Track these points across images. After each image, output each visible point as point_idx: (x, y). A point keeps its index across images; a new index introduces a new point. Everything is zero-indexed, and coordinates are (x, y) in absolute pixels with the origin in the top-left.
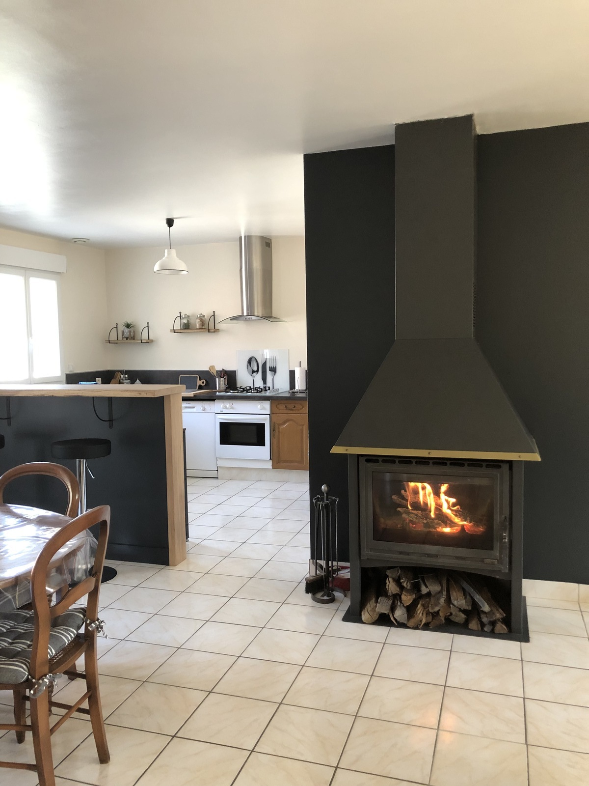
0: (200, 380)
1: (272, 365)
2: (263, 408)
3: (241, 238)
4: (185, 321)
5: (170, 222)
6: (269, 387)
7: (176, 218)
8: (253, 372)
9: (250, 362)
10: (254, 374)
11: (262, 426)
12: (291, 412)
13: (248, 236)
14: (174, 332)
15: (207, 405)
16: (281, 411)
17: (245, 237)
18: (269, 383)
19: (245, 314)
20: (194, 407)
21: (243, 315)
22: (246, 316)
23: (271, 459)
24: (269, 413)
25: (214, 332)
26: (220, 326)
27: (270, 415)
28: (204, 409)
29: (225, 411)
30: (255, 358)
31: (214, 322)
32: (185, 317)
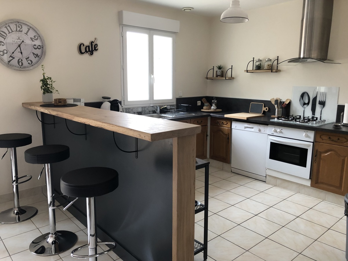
0: (265, 107)
1: (322, 99)
2: (307, 136)
4: (258, 63)
6: (317, 118)
8: (305, 104)
9: (302, 96)
10: (305, 106)
11: (306, 151)
12: (334, 143)
15: (262, 128)
16: (324, 141)
18: (317, 115)
19: (302, 56)
20: (253, 128)
21: (300, 58)
22: (303, 58)
23: (310, 178)
24: (312, 141)
25: (276, 72)
26: (281, 67)
27: (313, 142)
28: (260, 130)
29: (275, 134)
30: (307, 93)
31: (277, 64)
32: (258, 61)
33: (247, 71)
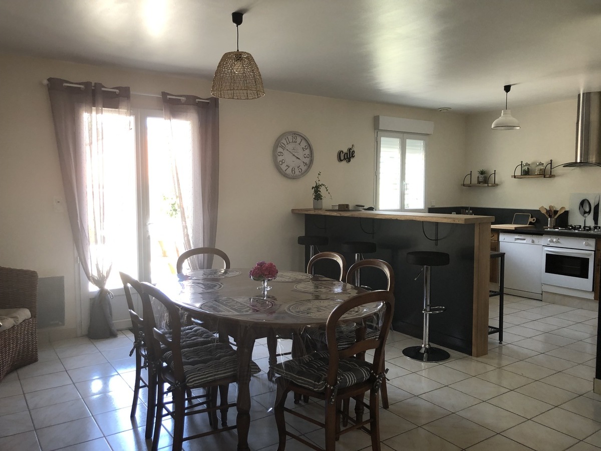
0: (532, 217)
2: (587, 245)
3: (579, 95)
4: (526, 168)
5: (507, 88)
7: (513, 85)
8: (585, 212)
9: (582, 203)
10: (586, 215)
11: (586, 260)
13: (586, 93)
14: (515, 178)
15: (536, 239)
17: (583, 94)
19: (579, 161)
20: (525, 239)
21: (576, 163)
22: (580, 163)
23: (593, 291)
24: (594, 249)
25: (550, 177)
26: (554, 172)
27: (594, 251)
28: (533, 242)
29: (552, 244)
30: (588, 201)
31: (551, 169)
32: (526, 165)
33: (515, 177)
